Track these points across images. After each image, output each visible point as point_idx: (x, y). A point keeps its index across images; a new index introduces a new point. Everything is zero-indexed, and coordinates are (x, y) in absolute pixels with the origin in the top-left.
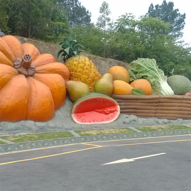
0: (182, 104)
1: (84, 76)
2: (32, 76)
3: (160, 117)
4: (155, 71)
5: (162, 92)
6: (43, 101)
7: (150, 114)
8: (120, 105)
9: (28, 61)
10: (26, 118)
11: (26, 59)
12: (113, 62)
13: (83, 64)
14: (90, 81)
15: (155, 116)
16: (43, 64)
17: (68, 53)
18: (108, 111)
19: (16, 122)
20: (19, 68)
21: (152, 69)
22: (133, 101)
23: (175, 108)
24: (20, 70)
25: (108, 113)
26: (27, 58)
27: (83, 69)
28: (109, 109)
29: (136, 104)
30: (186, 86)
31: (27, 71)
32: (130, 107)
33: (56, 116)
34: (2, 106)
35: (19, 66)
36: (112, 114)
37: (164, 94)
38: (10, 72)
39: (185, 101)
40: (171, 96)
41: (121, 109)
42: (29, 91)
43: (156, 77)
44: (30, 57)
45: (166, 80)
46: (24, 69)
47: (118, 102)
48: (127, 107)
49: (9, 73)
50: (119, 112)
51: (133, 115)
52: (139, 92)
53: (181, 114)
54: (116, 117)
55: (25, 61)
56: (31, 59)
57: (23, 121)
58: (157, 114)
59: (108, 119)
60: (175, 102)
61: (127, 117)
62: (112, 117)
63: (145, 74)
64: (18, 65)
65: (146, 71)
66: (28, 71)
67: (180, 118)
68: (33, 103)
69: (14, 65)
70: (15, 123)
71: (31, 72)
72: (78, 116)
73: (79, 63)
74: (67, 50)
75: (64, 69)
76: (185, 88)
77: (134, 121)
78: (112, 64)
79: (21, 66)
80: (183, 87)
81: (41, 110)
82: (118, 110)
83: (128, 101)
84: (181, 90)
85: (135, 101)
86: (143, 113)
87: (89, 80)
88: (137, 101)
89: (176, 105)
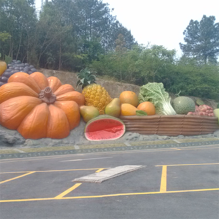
0: (182, 123)
1: (96, 101)
2: (53, 103)
3: (161, 134)
4: (160, 94)
5: (164, 113)
7: (152, 132)
8: (126, 125)
9: (49, 93)
10: (45, 137)
12: (128, 87)
13: (95, 91)
14: (100, 106)
15: (156, 134)
16: (62, 93)
17: (83, 83)
18: (115, 130)
19: (37, 139)
20: (43, 98)
21: (158, 92)
22: (137, 121)
23: (176, 126)
24: (43, 99)
25: (114, 131)
26: (48, 90)
27: (95, 95)
28: (116, 129)
29: (140, 123)
30: (188, 106)
31: (49, 100)
32: (135, 126)
33: (71, 135)
34: (27, 127)
35: (43, 96)
36: (118, 132)
37: (166, 114)
39: (186, 120)
40: (172, 115)
41: (126, 128)
42: (47, 116)
43: (160, 99)
44: (50, 89)
45: (169, 102)
46: (46, 98)
47: (124, 122)
48: (132, 126)
49: (32, 103)
50: (124, 131)
51: (136, 133)
52: (143, 113)
53: (182, 131)
54: (122, 135)
55: (46, 92)
57: (43, 139)
58: (159, 132)
59: (114, 136)
60: (176, 121)
61: (130, 135)
62: (118, 135)
63: (151, 97)
64: (42, 95)
65: (152, 94)
67: (181, 135)
68: (50, 125)
69: (39, 96)
71: (52, 101)
72: (89, 134)
73: (92, 91)
74: (82, 81)
75: (78, 97)
76: (187, 108)
77: (136, 137)
78: (127, 88)
79: (44, 96)
80: (185, 108)
81: (56, 130)
82: (123, 129)
83: (133, 121)
84: (182, 110)
85: (138, 121)
86: (146, 131)
87: (100, 104)
88: (140, 121)
89: (177, 123)
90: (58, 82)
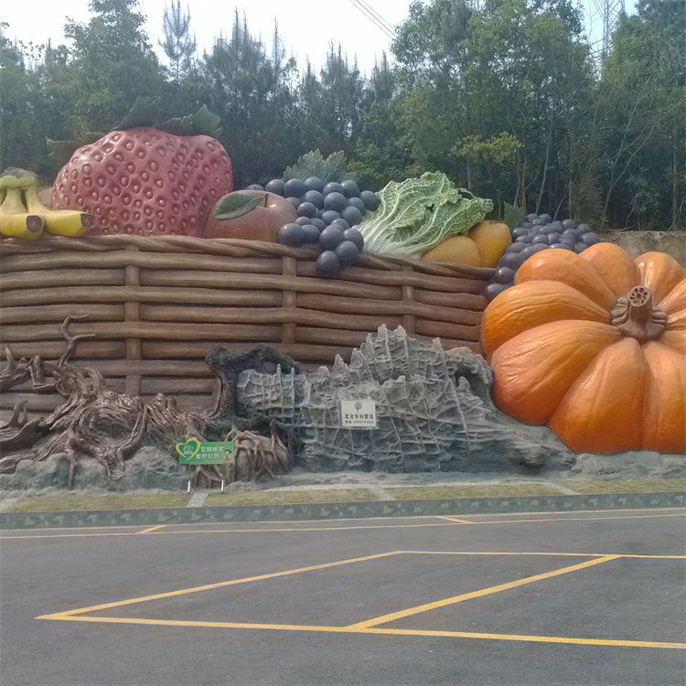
2: (657, 338)
6: (678, 402)
9: (642, 304)
10: (639, 446)
11: (636, 299)
19: (613, 454)
20: (624, 322)
24: (626, 327)
26: (639, 296)
31: (643, 327)
34: (578, 417)
35: (624, 317)
38: (593, 336)
42: (642, 381)
44: (646, 294)
46: (635, 323)
49: (590, 341)
55: (634, 305)
56: (648, 297)
57: (630, 453)
64: (622, 315)
66: (647, 326)
68: (653, 408)
69: (612, 317)
70: (612, 457)
71: (652, 330)
79: (627, 317)
81: (674, 426)
90: (670, 269)
